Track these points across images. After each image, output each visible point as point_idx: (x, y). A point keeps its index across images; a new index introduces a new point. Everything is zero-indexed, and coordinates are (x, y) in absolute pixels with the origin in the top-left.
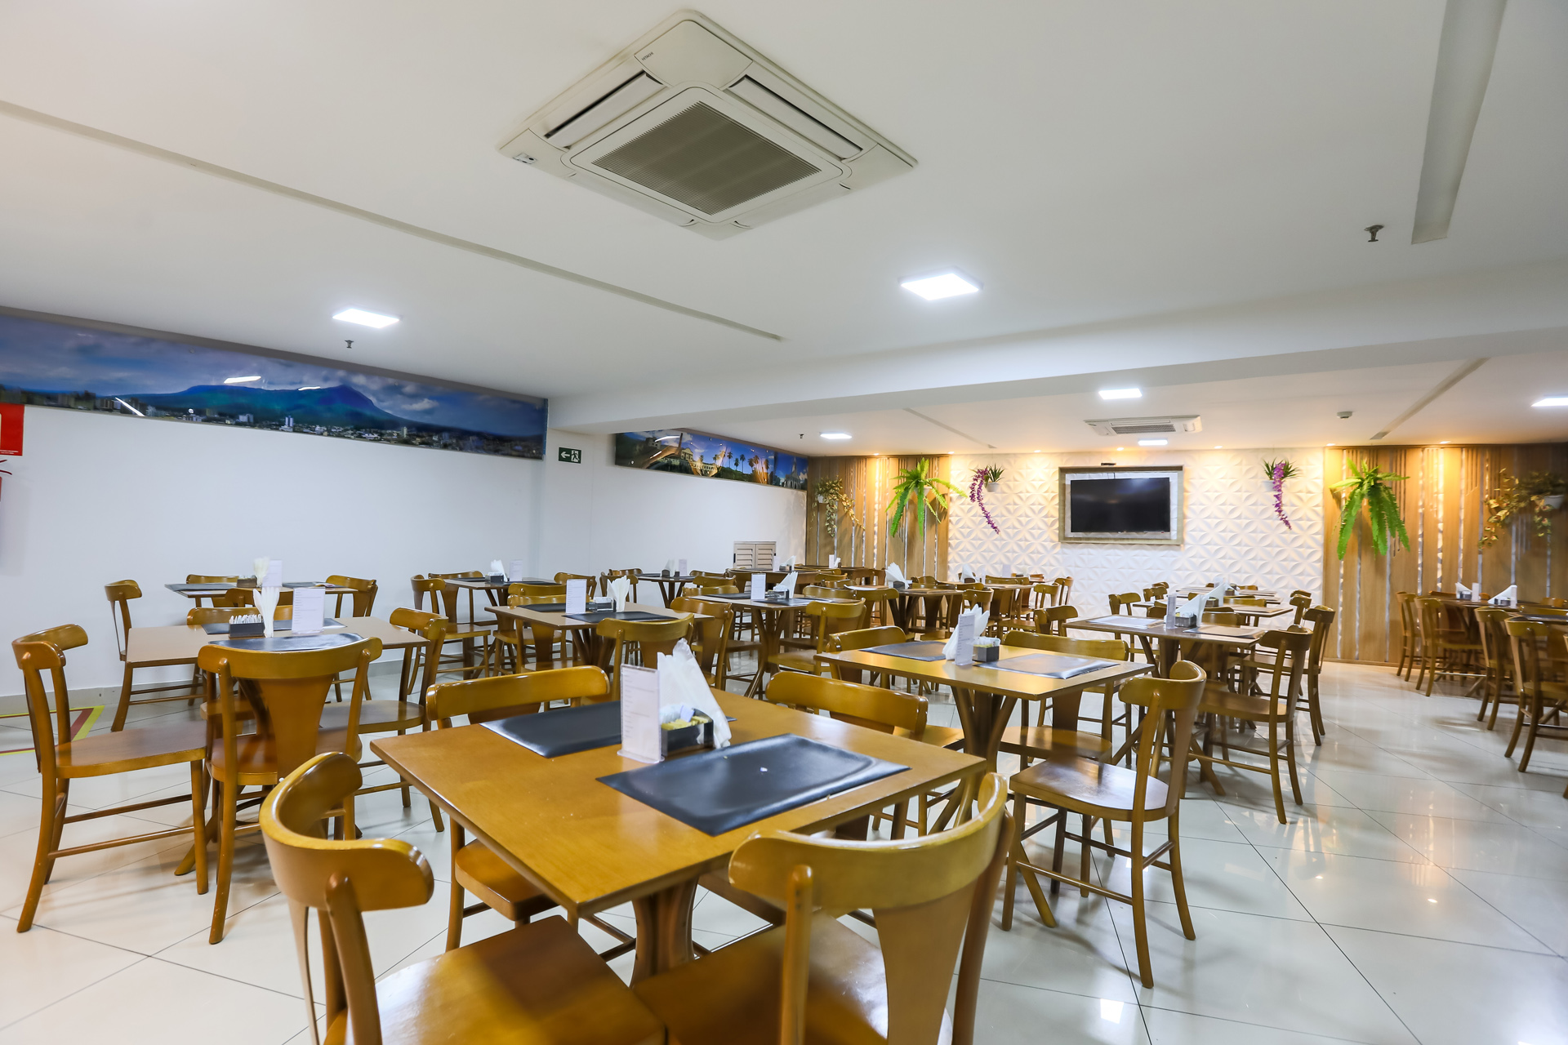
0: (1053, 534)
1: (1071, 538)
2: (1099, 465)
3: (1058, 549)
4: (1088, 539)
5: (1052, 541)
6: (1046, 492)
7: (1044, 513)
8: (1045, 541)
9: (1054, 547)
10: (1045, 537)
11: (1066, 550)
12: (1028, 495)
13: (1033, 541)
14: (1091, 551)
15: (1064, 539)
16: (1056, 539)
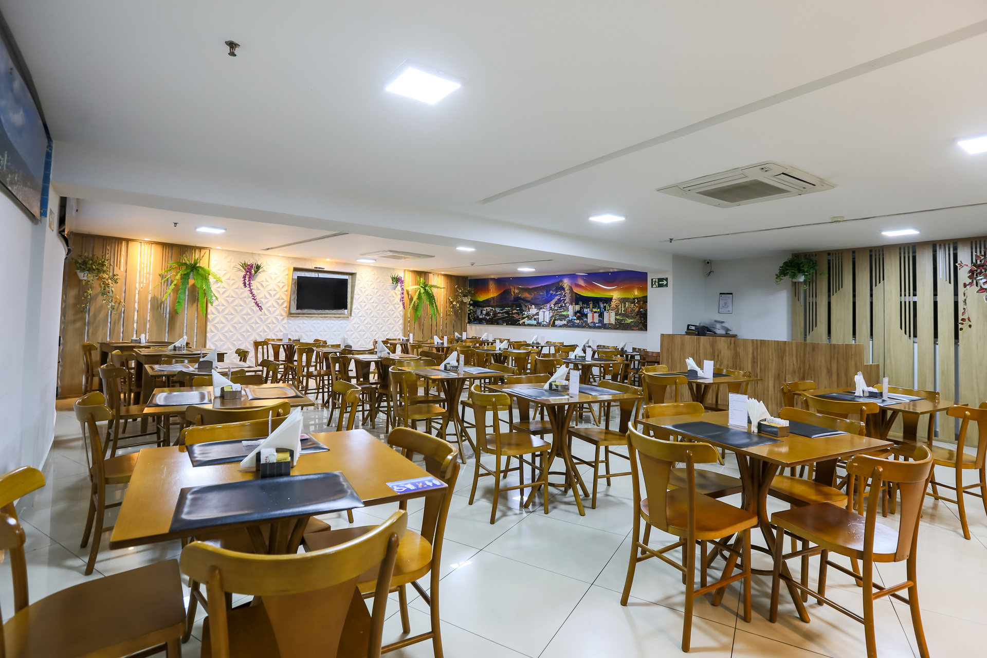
0: (281, 311)
1: (293, 314)
2: (313, 268)
3: (285, 321)
4: (304, 314)
5: (282, 315)
6: (279, 282)
7: (277, 297)
8: (277, 315)
9: (283, 319)
10: (277, 312)
11: (290, 321)
12: (267, 283)
13: (269, 315)
14: (305, 321)
15: (290, 314)
16: (284, 314)
